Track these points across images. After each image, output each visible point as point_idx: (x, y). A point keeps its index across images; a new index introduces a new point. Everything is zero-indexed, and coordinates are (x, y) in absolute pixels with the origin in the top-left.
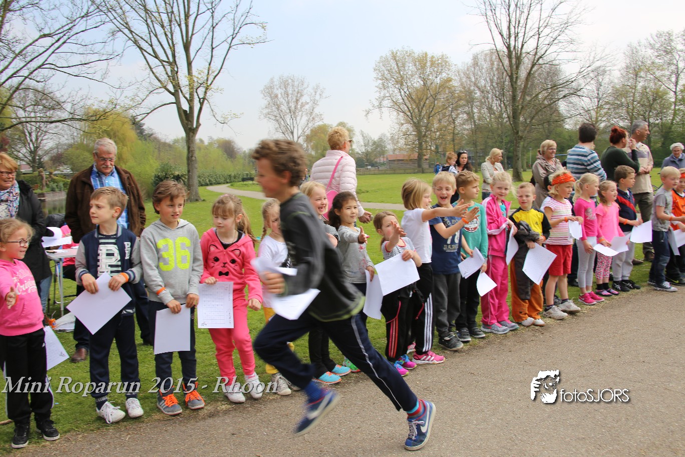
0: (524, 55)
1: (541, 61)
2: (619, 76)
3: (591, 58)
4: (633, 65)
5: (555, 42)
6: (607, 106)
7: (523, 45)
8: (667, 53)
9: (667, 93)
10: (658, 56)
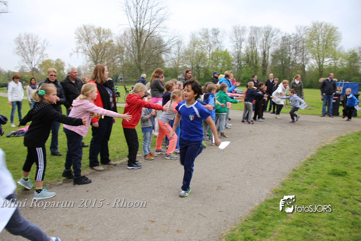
0: (143, 32)
1: (151, 35)
2: (188, 45)
3: (173, 36)
4: (193, 41)
5: (157, 27)
6: (182, 58)
7: (143, 27)
8: (207, 37)
9: (206, 55)
10: (203, 38)
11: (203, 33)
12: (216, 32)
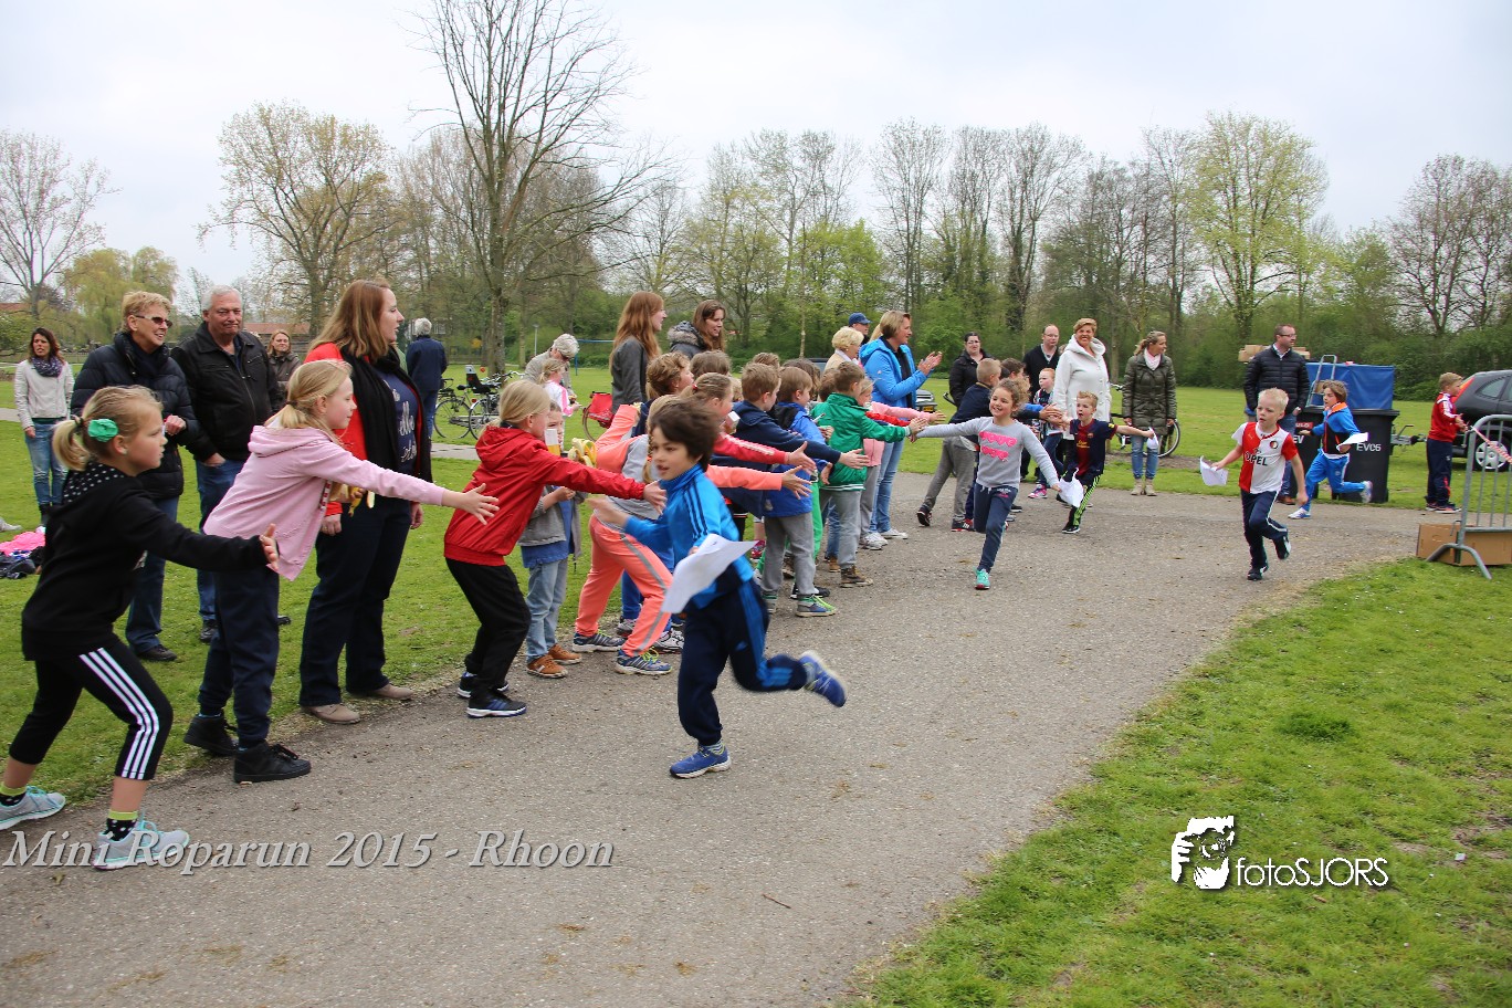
0: (514, 141)
1: (548, 157)
2: (699, 201)
3: (641, 162)
4: (722, 185)
5: (574, 123)
6: (678, 255)
7: (514, 121)
8: (778, 169)
9: (776, 241)
10: (762, 174)
11: (762, 154)
12: (818, 151)
